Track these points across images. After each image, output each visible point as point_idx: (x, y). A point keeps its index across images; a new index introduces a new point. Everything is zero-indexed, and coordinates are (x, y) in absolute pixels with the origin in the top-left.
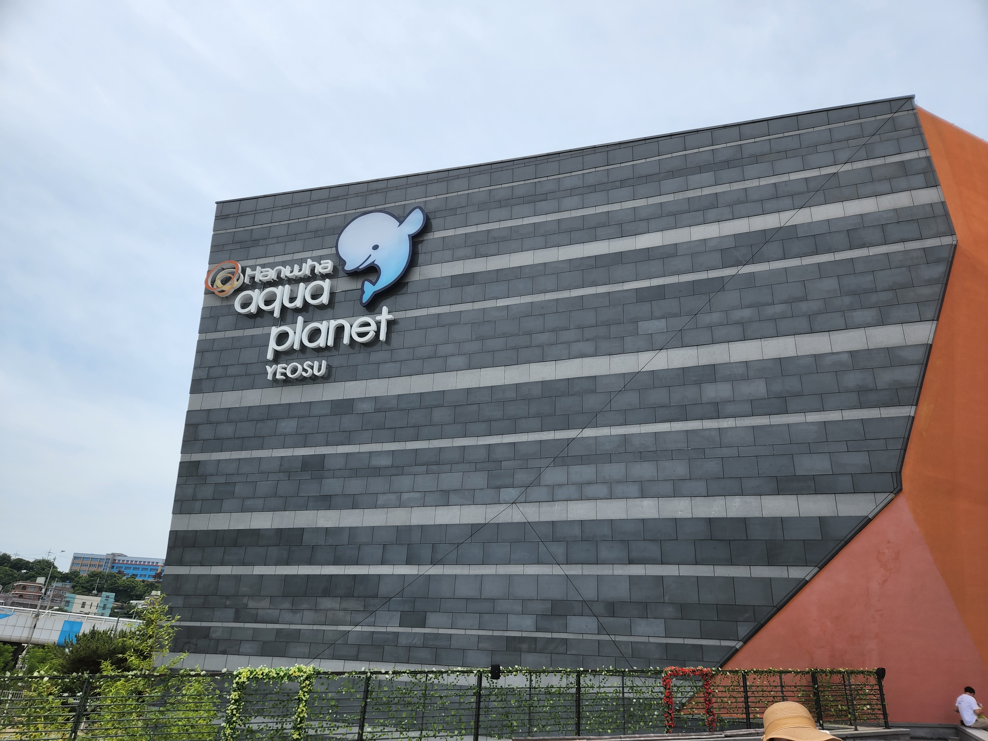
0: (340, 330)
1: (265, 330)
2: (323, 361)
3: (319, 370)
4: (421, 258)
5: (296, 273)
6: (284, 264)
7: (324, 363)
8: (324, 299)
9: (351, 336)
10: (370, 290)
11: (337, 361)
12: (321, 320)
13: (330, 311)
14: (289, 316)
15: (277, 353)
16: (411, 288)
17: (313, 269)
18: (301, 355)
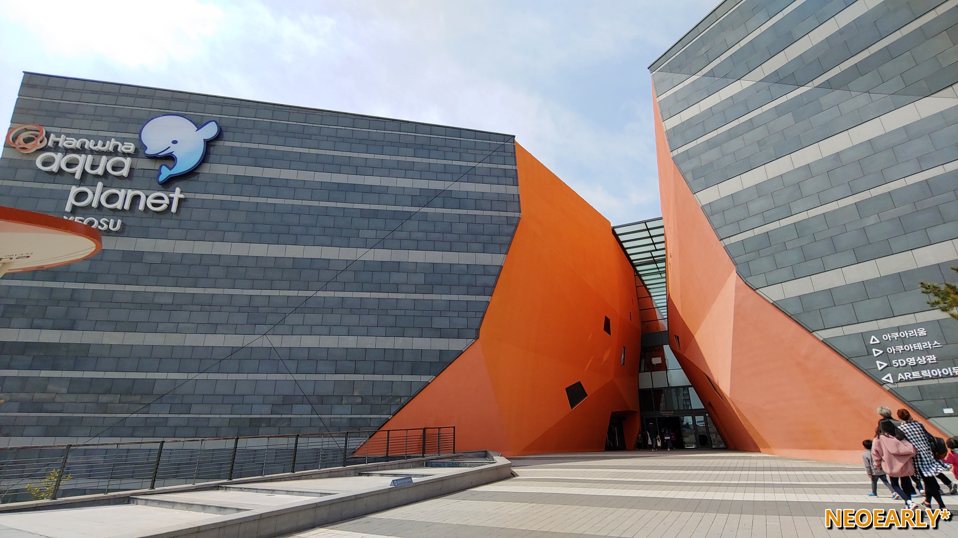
0: (136, 198)
1: (65, 187)
2: (119, 220)
3: (115, 226)
4: (212, 158)
5: (99, 147)
6: (89, 138)
7: (119, 222)
8: (125, 172)
9: (146, 204)
10: (166, 173)
11: (130, 221)
12: (120, 188)
13: (128, 183)
14: (89, 180)
15: (74, 207)
16: (201, 178)
17: (116, 147)
18: (98, 212)
